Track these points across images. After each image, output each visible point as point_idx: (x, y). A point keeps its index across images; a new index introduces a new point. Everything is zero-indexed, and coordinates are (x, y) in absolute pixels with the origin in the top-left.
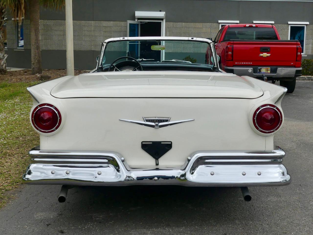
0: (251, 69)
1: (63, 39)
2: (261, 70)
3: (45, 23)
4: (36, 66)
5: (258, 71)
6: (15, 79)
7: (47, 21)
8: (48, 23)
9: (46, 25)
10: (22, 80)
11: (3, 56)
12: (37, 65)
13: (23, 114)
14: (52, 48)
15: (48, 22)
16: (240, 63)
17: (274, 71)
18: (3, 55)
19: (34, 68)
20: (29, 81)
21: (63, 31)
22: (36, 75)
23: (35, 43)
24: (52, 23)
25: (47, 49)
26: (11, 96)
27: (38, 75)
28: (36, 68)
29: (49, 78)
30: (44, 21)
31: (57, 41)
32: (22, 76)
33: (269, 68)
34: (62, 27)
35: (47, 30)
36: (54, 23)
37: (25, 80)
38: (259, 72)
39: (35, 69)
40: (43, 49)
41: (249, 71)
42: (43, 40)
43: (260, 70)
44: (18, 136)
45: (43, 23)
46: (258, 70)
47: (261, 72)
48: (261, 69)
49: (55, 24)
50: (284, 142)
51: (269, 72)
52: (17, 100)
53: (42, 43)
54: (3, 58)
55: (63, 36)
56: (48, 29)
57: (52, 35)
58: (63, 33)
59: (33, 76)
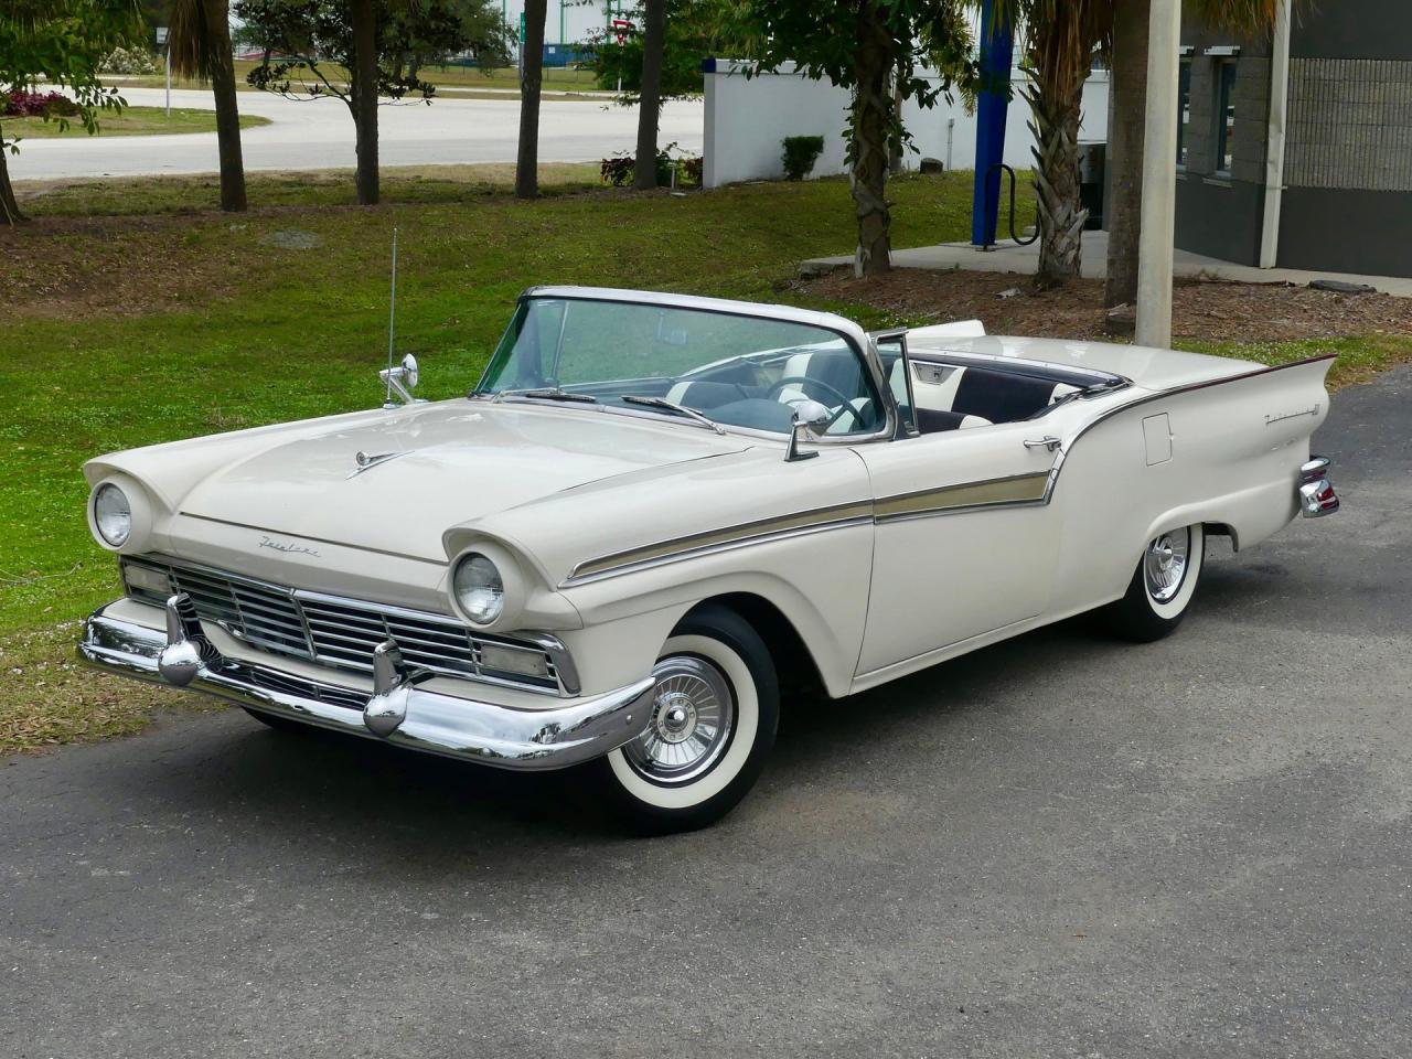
1: (1378, 143)
3: (1312, 70)
4: (1121, 274)
7: (1318, 63)
8: (1322, 73)
9: (1312, 82)
11: (1069, 217)
14: (1330, 181)
15: (1322, 67)
18: (1066, 215)
19: (1112, 280)
21: (1381, 106)
22: (1108, 312)
23: (1123, 177)
24: (1337, 71)
25: (1310, 185)
28: (1121, 279)
30: (1308, 65)
31: (1353, 148)
34: (1377, 91)
35: (1316, 103)
36: (1348, 72)
39: (1115, 282)
40: (1296, 184)
42: (1298, 146)
45: (1302, 74)
49: (1352, 76)
53: (1292, 159)
54: (1067, 225)
55: (1379, 129)
56: (1321, 98)
57: (1334, 123)
58: (1381, 117)
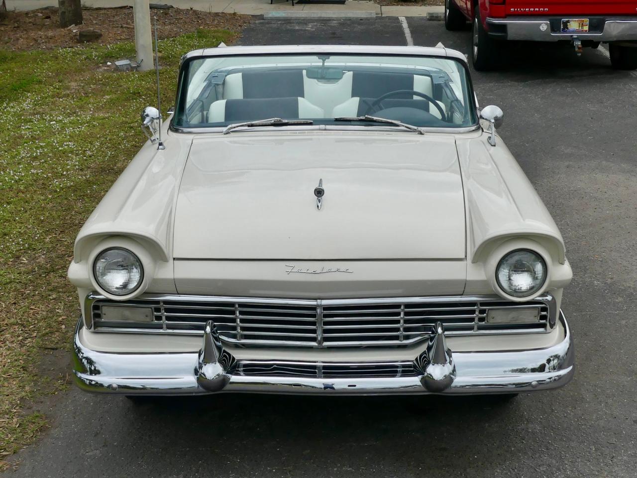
0: (546, 24)
2: (568, 24)
4: (69, 9)
5: (562, 27)
6: (24, 39)
10: (39, 44)
12: (71, 6)
13: (36, 158)
16: (520, 10)
17: (596, 26)
19: (65, 12)
20: (56, 46)
22: (70, 30)
26: (15, 90)
27: (75, 29)
28: (70, 11)
29: (98, 38)
32: (40, 30)
33: (586, 20)
37: (46, 42)
38: (563, 29)
39: (67, 13)
41: (541, 28)
43: (566, 24)
44: (17, 254)
46: (562, 25)
47: (567, 28)
48: (568, 22)
50: (625, 263)
51: (586, 28)
52: (27, 105)
59: (64, 31)
